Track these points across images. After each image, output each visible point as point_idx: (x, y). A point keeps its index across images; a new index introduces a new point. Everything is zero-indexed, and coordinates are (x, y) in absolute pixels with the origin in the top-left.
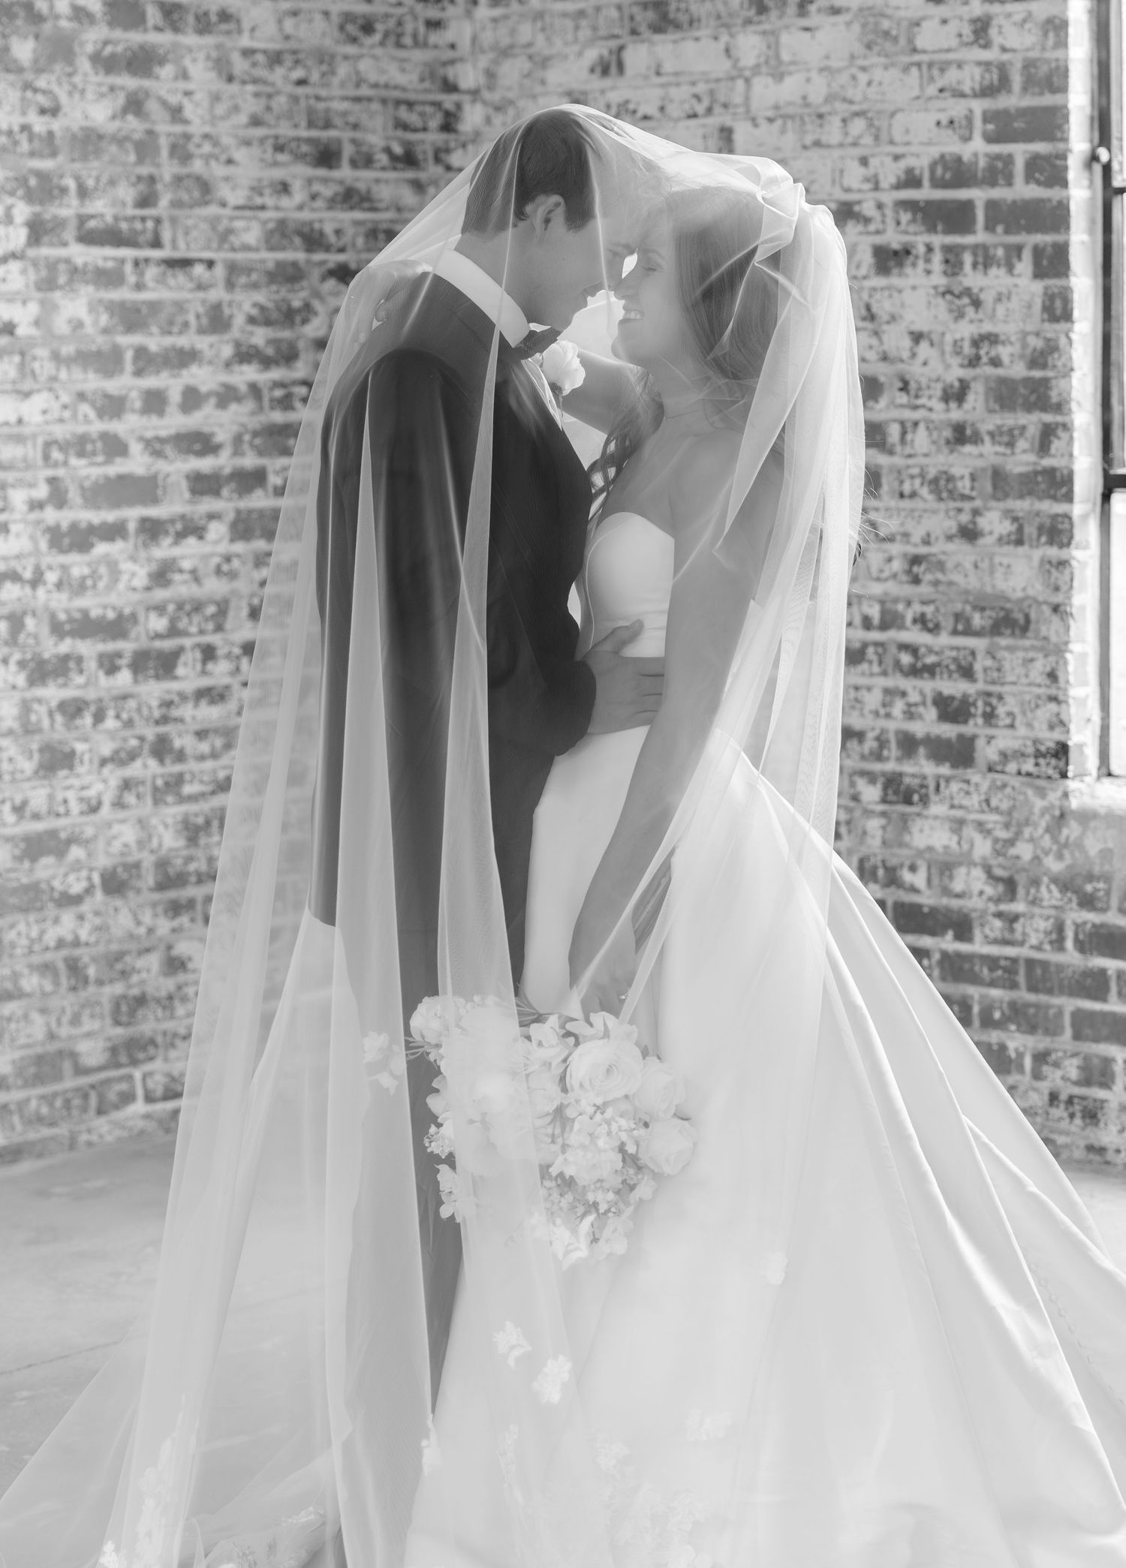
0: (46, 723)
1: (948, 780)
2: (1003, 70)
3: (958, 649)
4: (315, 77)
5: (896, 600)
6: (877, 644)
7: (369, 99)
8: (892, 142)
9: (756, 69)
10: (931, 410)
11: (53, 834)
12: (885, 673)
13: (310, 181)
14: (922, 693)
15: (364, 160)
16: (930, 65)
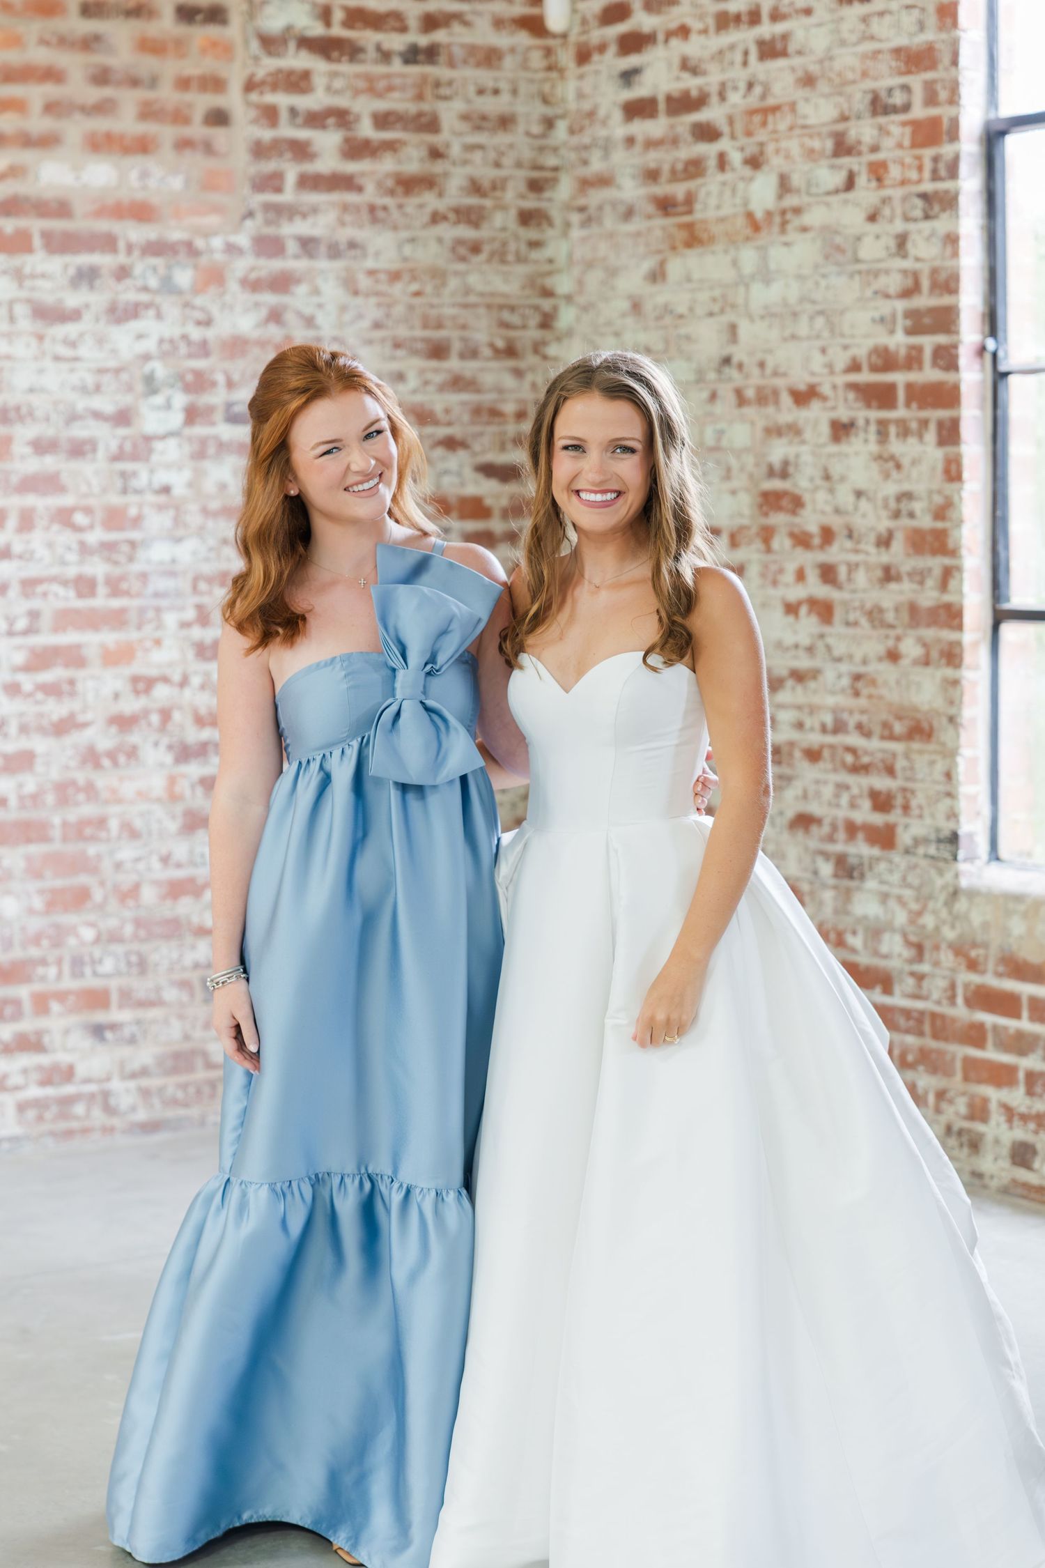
0: (188, 793)
1: (878, 859)
2: (916, 276)
3: (884, 751)
4: (429, 289)
5: (843, 710)
6: (832, 747)
7: (474, 306)
8: (842, 335)
9: (753, 277)
10: (867, 553)
11: (192, 880)
12: (835, 770)
13: (422, 372)
14: (860, 787)
15: (471, 353)
16: (868, 272)
